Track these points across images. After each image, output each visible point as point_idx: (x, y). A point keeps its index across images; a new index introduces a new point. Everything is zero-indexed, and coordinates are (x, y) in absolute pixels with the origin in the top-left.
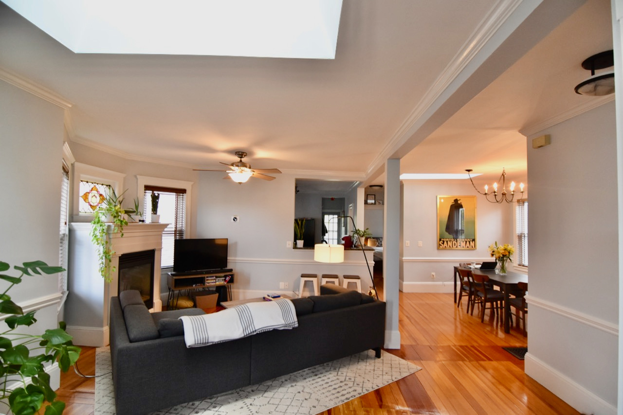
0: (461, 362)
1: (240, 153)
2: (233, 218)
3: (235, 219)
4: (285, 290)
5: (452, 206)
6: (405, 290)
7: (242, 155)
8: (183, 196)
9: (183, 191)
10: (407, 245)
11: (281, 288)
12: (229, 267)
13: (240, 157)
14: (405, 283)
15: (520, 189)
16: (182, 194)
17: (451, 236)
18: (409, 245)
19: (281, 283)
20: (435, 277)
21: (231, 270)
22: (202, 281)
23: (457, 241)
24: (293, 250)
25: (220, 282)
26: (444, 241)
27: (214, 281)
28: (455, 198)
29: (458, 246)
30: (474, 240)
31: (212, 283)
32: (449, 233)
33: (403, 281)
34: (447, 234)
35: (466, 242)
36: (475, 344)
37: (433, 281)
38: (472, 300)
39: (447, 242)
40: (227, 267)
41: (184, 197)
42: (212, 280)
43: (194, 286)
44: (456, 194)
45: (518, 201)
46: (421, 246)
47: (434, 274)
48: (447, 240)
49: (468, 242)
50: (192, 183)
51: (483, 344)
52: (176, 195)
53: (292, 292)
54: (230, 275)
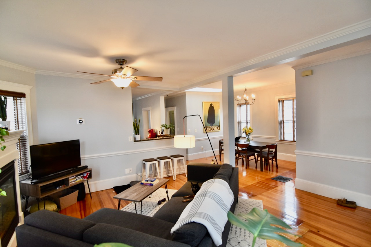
1: (122, 60)
2: (78, 121)
3: (81, 122)
4: (130, 174)
5: (209, 108)
6: (189, 160)
7: (123, 62)
8: (20, 100)
9: (22, 95)
10: (189, 132)
11: (126, 173)
12: (83, 164)
13: (121, 65)
14: (189, 155)
15: (237, 98)
16: (19, 98)
17: (210, 125)
19: (126, 170)
20: (203, 149)
21: (86, 167)
22: (65, 182)
23: (212, 127)
24: (134, 143)
25: (79, 180)
26: (206, 128)
27: (75, 179)
28: (211, 103)
29: (213, 130)
30: (219, 126)
31: (74, 181)
32: (209, 123)
33: (188, 154)
34: (208, 123)
35: (216, 127)
37: (203, 151)
39: (208, 128)
40: (80, 164)
41: (22, 101)
42: (72, 179)
43: (58, 188)
44: (211, 100)
45: (238, 104)
46: (196, 131)
47: (202, 147)
48: (208, 127)
50: (31, 87)
51: (263, 179)
52: (14, 99)
53: (135, 175)
54: (88, 171)
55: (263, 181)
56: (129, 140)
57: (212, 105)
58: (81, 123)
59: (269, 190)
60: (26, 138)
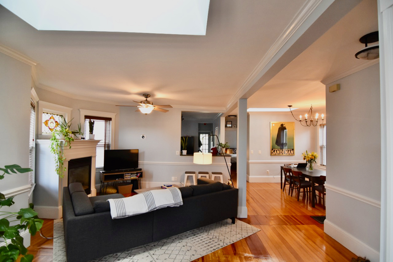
0: (285, 226)
1: (146, 95)
2: (142, 136)
4: (175, 181)
5: (279, 128)
6: (250, 181)
7: (147, 96)
8: (109, 122)
9: (110, 119)
10: (251, 153)
11: (172, 180)
12: (140, 167)
13: (146, 98)
14: (250, 177)
15: (322, 118)
16: (109, 121)
17: (279, 147)
18: (253, 153)
19: (172, 177)
20: (269, 173)
21: (141, 169)
22: (122, 176)
23: (282, 151)
24: (180, 156)
25: (134, 177)
26: (274, 150)
27: (130, 176)
28: (282, 124)
29: (283, 153)
30: (293, 150)
31: (129, 177)
32: (278, 146)
33: (249, 175)
34: (276, 146)
35: (288, 151)
36: (294, 215)
37: (268, 175)
38: (292, 187)
39: (276, 151)
40: (138, 167)
41: (110, 123)
42: (128, 175)
43: (117, 179)
44: (282, 120)
45: (320, 125)
46: (261, 153)
47: (268, 171)
48: (277, 149)
49: (289, 151)
50: (115, 114)
51: (299, 214)
52: (105, 122)
53: (179, 183)
54: (140, 172)
55: (297, 215)
56: (177, 154)
57: (284, 126)
58: (142, 138)
59: (286, 224)
60: (110, 146)
